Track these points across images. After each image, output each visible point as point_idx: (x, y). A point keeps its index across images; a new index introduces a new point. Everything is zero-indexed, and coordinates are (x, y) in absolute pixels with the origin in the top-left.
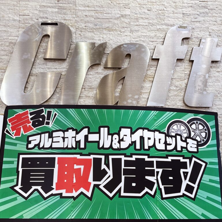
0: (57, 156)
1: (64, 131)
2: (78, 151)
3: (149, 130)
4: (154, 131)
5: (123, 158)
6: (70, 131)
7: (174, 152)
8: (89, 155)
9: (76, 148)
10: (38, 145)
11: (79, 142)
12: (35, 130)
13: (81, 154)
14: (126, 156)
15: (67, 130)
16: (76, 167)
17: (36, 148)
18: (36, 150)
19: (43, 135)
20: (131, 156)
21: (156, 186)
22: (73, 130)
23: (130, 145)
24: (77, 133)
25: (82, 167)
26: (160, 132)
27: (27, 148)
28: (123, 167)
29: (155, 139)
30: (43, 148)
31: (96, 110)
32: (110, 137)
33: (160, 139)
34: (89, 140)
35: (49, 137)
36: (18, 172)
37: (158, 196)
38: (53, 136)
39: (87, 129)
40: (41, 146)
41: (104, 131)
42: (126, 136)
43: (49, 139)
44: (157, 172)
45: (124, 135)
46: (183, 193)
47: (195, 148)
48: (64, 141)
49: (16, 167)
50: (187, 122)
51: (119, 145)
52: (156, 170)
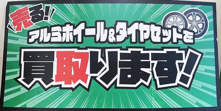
0: (55, 50)
1: (62, 26)
2: (75, 45)
3: (145, 23)
4: (150, 24)
5: (119, 51)
6: (68, 25)
7: (170, 44)
8: (86, 48)
9: (73, 43)
10: (38, 39)
11: (77, 36)
12: (34, 25)
13: (79, 48)
14: (121, 49)
15: (65, 25)
16: (74, 60)
17: (36, 42)
18: (36, 44)
19: (42, 30)
20: (127, 49)
21: (151, 77)
22: (71, 24)
23: (126, 38)
24: (75, 28)
25: (80, 60)
26: (156, 25)
27: (28, 43)
28: (119, 60)
29: (150, 32)
30: (43, 42)
31: (93, 5)
32: (106, 31)
33: (155, 32)
34: (86, 34)
35: (48, 32)
36: (21, 65)
37: (153, 87)
38: (52, 31)
39: (84, 23)
40: (41, 40)
41: (100, 26)
42: (122, 29)
43: (48, 34)
44: (152, 64)
45: (120, 29)
46: (178, 84)
47: (192, 39)
48: (62, 36)
49: (19, 60)
50: (184, 14)
51: (115, 38)
52: (151, 62)
